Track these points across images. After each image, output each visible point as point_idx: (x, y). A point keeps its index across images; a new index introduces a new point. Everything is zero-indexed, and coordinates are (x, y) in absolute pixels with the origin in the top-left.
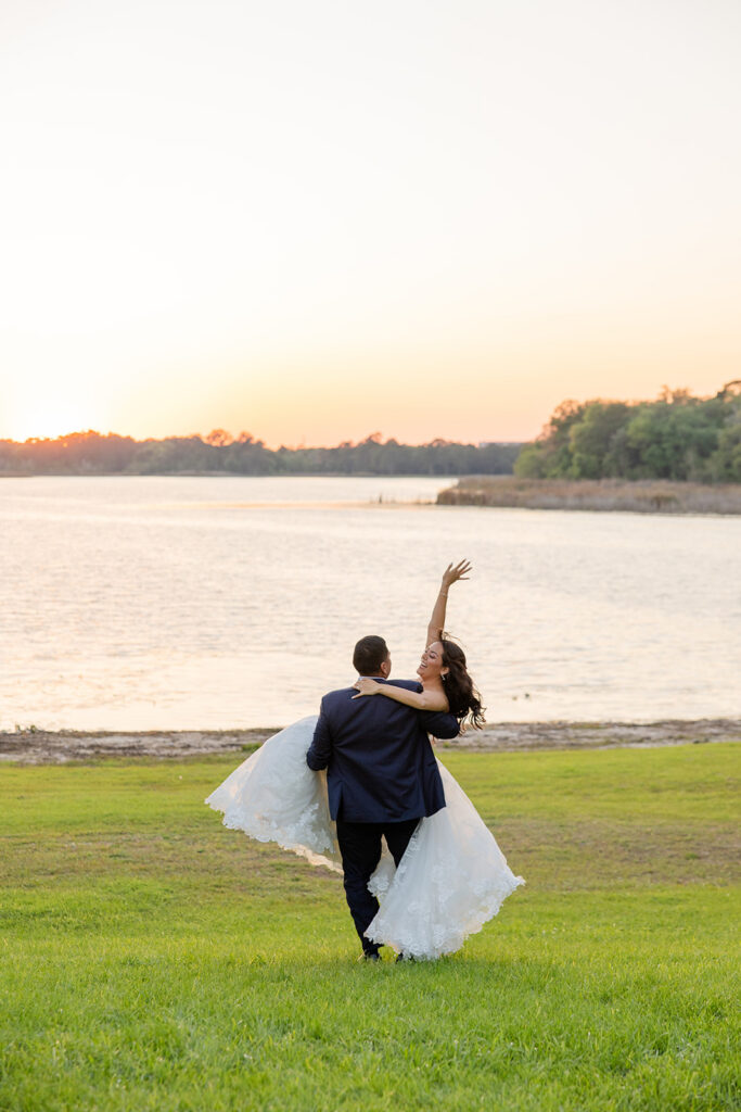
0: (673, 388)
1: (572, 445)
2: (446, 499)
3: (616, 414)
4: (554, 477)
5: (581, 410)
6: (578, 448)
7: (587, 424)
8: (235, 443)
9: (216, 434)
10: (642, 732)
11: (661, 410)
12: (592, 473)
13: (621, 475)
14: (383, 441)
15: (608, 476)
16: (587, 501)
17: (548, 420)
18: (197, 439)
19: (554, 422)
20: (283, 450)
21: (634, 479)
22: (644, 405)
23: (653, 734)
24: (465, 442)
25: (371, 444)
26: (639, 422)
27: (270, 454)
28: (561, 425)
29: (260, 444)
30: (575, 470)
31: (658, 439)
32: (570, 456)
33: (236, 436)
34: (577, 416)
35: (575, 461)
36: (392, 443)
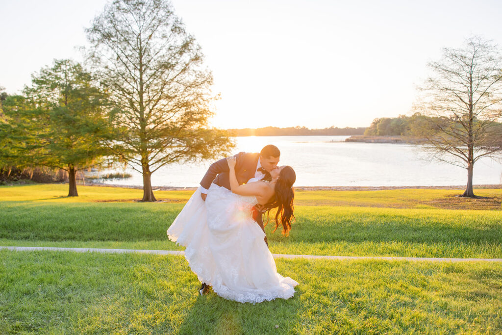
0: (402, 114)
1: (378, 127)
2: (347, 141)
3: (388, 121)
4: (373, 135)
5: (380, 120)
6: (379, 128)
7: (381, 123)
8: (302, 129)
9: (297, 127)
10: (376, 188)
11: (399, 120)
12: (382, 134)
13: (389, 134)
14: (335, 128)
15: (386, 135)
16: (379, 141)
17: (372, 122)
18: (293, 128)
19: (373, 123)
20: (312, 130)
21: (392, 135)
22: (395, 119)
23: (378, 189)
24: (353, 127)
25: (332, 128)
26: (394, 122)
27: (309, 131)
28: (375, 124)
29: (307, 129)
30: (378, 133)
31: (398, 126)
32: (377, 130)
33: (302, 127)
34: (378, 122)
35: (378, 132)
36: (337, 128)
